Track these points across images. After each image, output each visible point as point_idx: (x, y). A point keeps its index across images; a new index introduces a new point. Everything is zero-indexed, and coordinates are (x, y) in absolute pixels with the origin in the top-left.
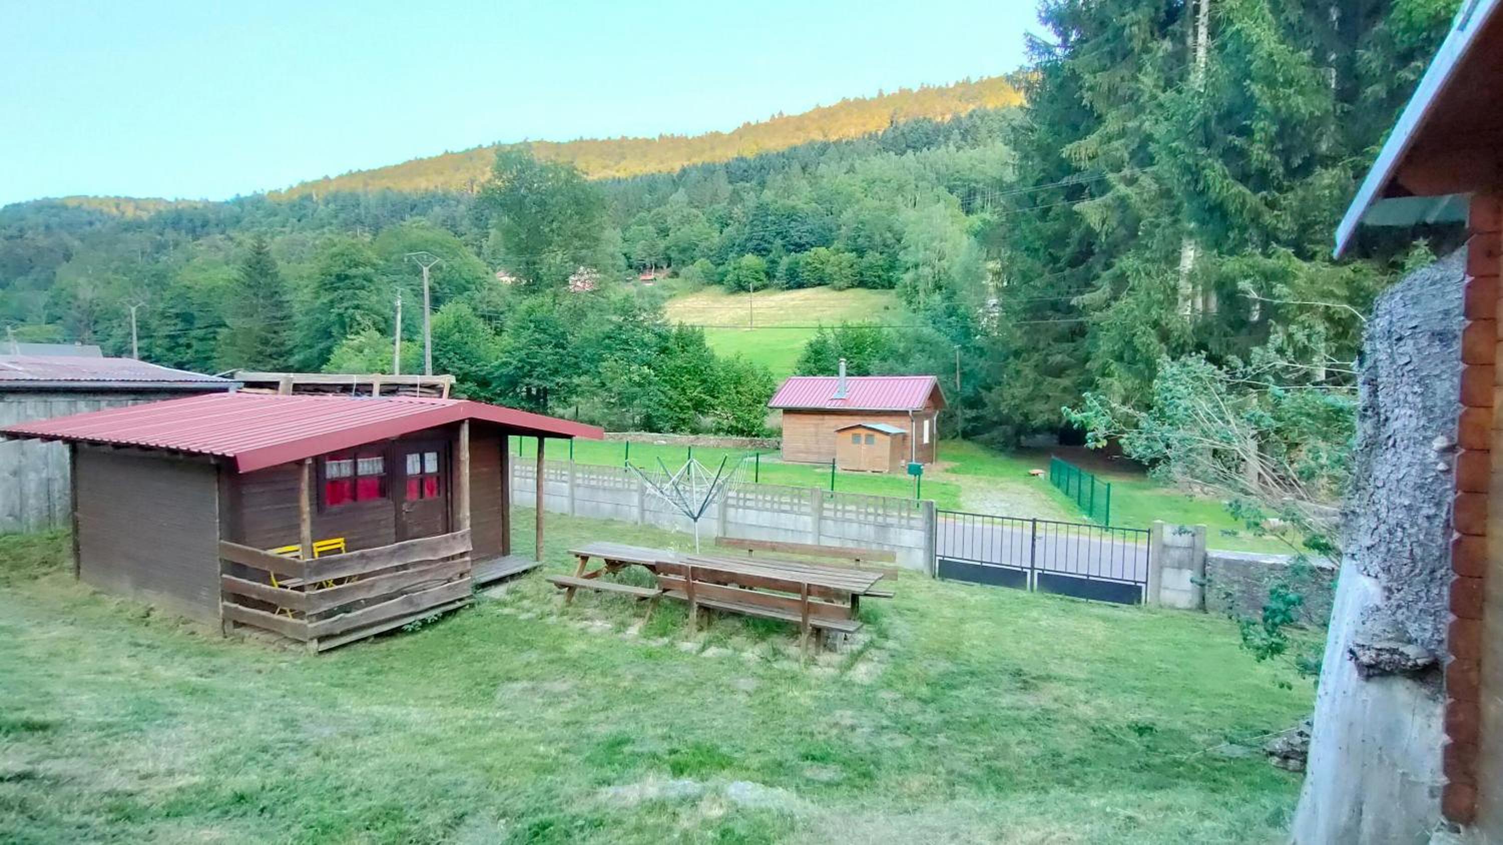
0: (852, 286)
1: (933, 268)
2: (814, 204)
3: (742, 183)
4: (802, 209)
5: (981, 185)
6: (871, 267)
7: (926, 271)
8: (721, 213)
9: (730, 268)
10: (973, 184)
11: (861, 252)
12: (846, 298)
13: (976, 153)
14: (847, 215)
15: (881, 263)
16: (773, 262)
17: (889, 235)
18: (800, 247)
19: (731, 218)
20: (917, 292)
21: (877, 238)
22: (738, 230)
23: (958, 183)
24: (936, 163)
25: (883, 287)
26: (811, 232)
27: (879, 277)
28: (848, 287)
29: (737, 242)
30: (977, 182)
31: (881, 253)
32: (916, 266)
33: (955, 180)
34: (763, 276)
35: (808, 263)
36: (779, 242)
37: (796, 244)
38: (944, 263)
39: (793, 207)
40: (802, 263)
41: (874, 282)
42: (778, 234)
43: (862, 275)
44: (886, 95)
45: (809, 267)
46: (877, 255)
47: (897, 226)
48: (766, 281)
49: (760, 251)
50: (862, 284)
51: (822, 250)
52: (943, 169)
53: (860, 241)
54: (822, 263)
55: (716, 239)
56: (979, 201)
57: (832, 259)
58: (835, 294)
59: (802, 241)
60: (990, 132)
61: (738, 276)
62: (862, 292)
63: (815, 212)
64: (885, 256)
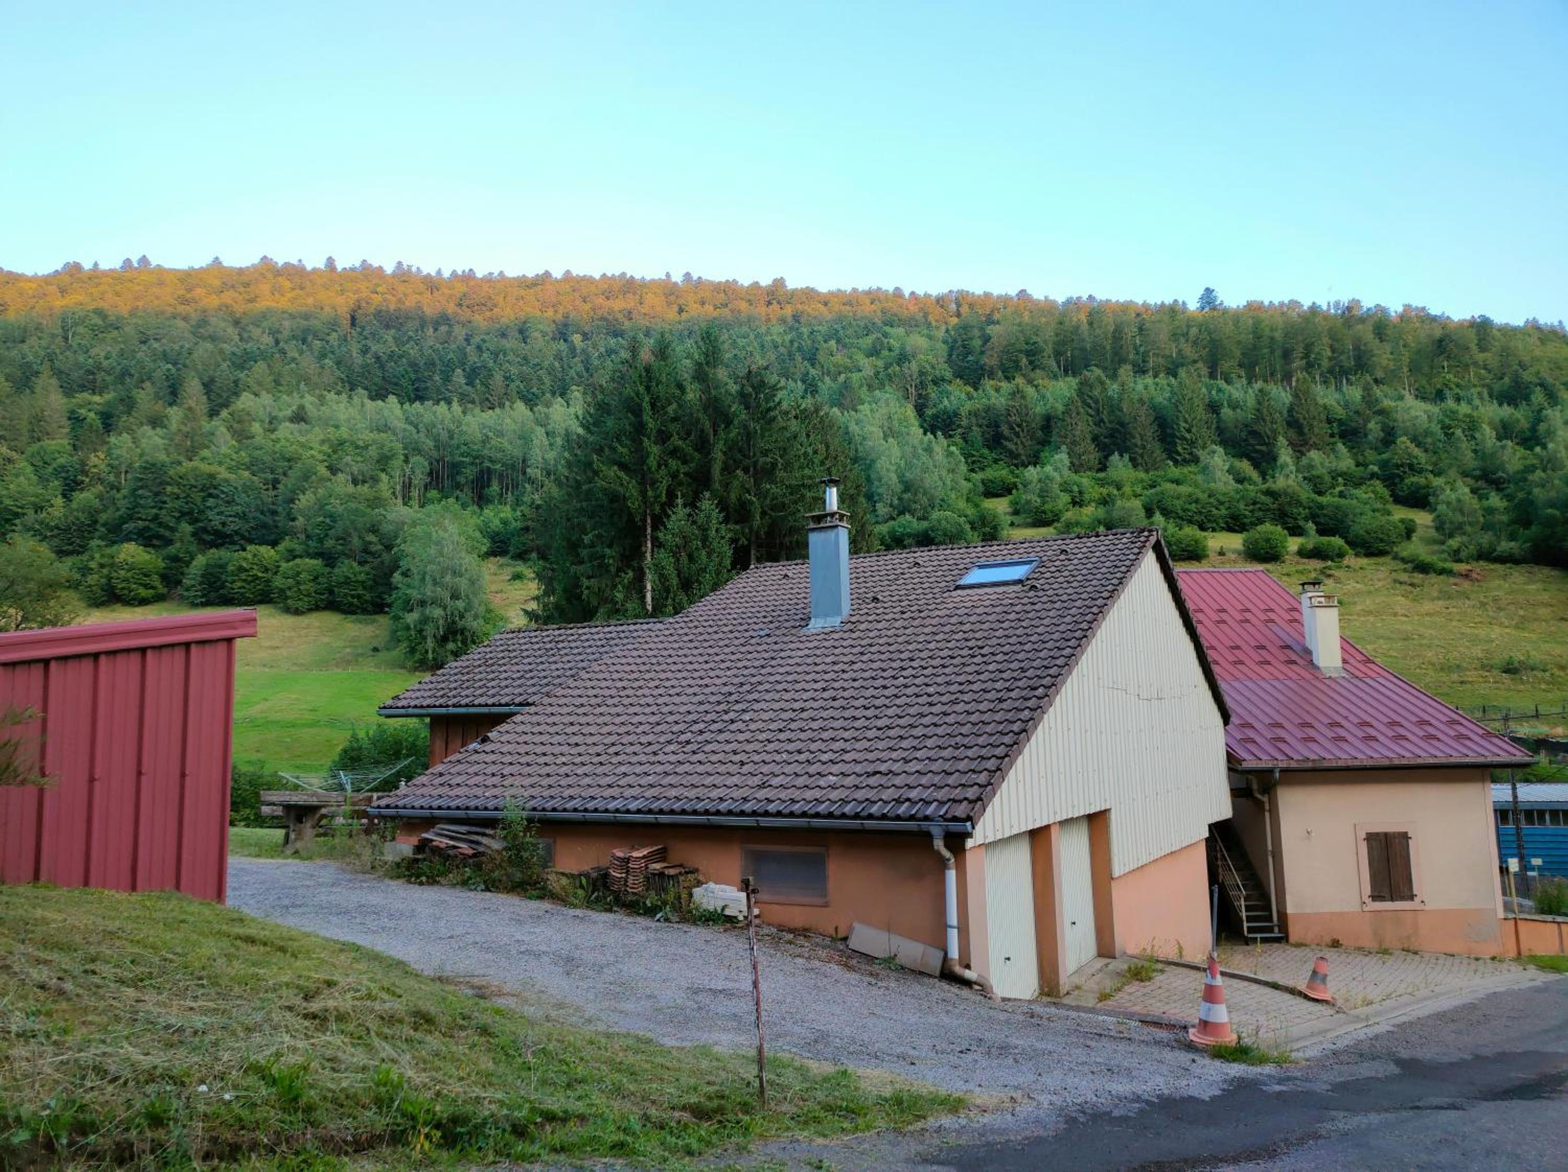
0: (316, 608)
1: (445, 608)
2: (246, 474)
3: (86, 395)
4: (226, 481)
5: (498, 466)
6: (347, 582)
7: (437, 612)
8: (62, 461)
9: (93, 565)
10: (487, 464)
11: (330, 559)
12: (308, 627)
13: (489, 417)
14: (305, 500)
15: (362, 577)
16: (175, 559)
17: (372, 538)
18: (221, 539)
19: (86, 473)
20: (425, 638)
21: (356, 542)
22: (100, 497)
23: (467, 460)
24: (434, 426)
25: (365, 611)
26: (243, 516)
27: (359, 597)
28: (310, 610)
29: (103, 517)
30: (491, 460)
31: (360, 563)
32: (422, 603)
33: (462, 455)
34: (156, 581)
35: (241, 569)
36: (186, 528)
37: (217, 533)
38: (460, 604)
39: (212, 476)
40: (230, 568)
41: (352, 604)
42: (183, 514)
43: (331, 592)
44: (339, 268)
45: (243, 576)
46: (355, 564)
47: (386, 528)
48: (162, 590)
49: (147, 539)
50: (332, 606)
51: (266, 552)
52: (444, 436)
53: (329, 543)
54: (267, 570)
55: (57, 509)
56: (495, 487)
57: (284, 565)
58: (290, 620)
59: (228, 530)
60: (506, 378)
61: (110, 579)
62: (331, 619)
63: (246, 489)
64: (367, 568)
